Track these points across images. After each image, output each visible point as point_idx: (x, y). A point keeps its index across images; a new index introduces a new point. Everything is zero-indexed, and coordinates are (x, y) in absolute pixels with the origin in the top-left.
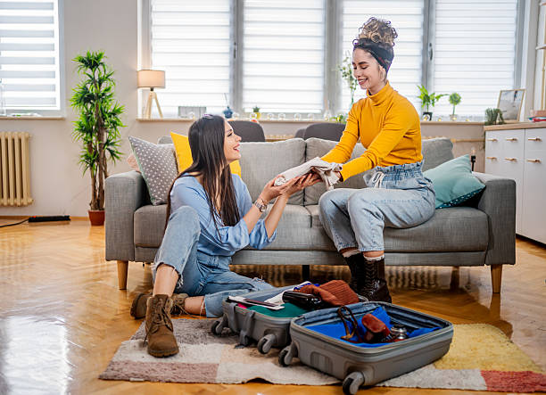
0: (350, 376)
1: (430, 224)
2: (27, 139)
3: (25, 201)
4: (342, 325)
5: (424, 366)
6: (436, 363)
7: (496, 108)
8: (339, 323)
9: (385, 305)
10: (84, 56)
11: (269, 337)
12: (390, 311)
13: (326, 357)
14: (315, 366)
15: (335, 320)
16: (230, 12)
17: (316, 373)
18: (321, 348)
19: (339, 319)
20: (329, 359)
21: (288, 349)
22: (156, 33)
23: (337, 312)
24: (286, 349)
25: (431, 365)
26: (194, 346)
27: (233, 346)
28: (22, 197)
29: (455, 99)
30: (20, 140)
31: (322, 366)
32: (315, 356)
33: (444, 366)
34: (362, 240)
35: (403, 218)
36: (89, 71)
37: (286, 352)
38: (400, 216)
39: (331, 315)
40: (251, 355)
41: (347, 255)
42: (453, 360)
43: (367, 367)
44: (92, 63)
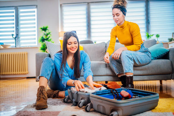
0: (112, 113)
1: (149, 65)
2: (27, 54)
3: (26, 72)
4: (113, 96)
5: (147, 111)
6: (152, 110)
7: (172, 38)
8: (111, 96)
9: (131, 89)
10: (42, 27)
11: (82, 101)
12: (133, 91)
13: (103, 106)
14: (99, 111)
15: (110, 94)
16: (86, 14)
17: (99, 114)
18: (101, 102)
19: (111, 94)
20: (104, 107)
21: (89, 104)
22: (65, 21)
23: (110, 91)
24: (88, 105)
25: (150, 111)
26: (55, 106)
27: (70, 106)
28: (25, 71)
29: (158, 36)
30: (25, 54)
31: (101, 110)
32: (99, 106)
33: (155, 111)
34: (125, 68)
35: (140, 62)
36: (44, 32)
37: (88, 106)
38: (139, 61)
39: (108, 92)
40: (76, 108)
41: (119, 76)
42: (160, 109)
43: (119, 109)
44: (45, 29)
